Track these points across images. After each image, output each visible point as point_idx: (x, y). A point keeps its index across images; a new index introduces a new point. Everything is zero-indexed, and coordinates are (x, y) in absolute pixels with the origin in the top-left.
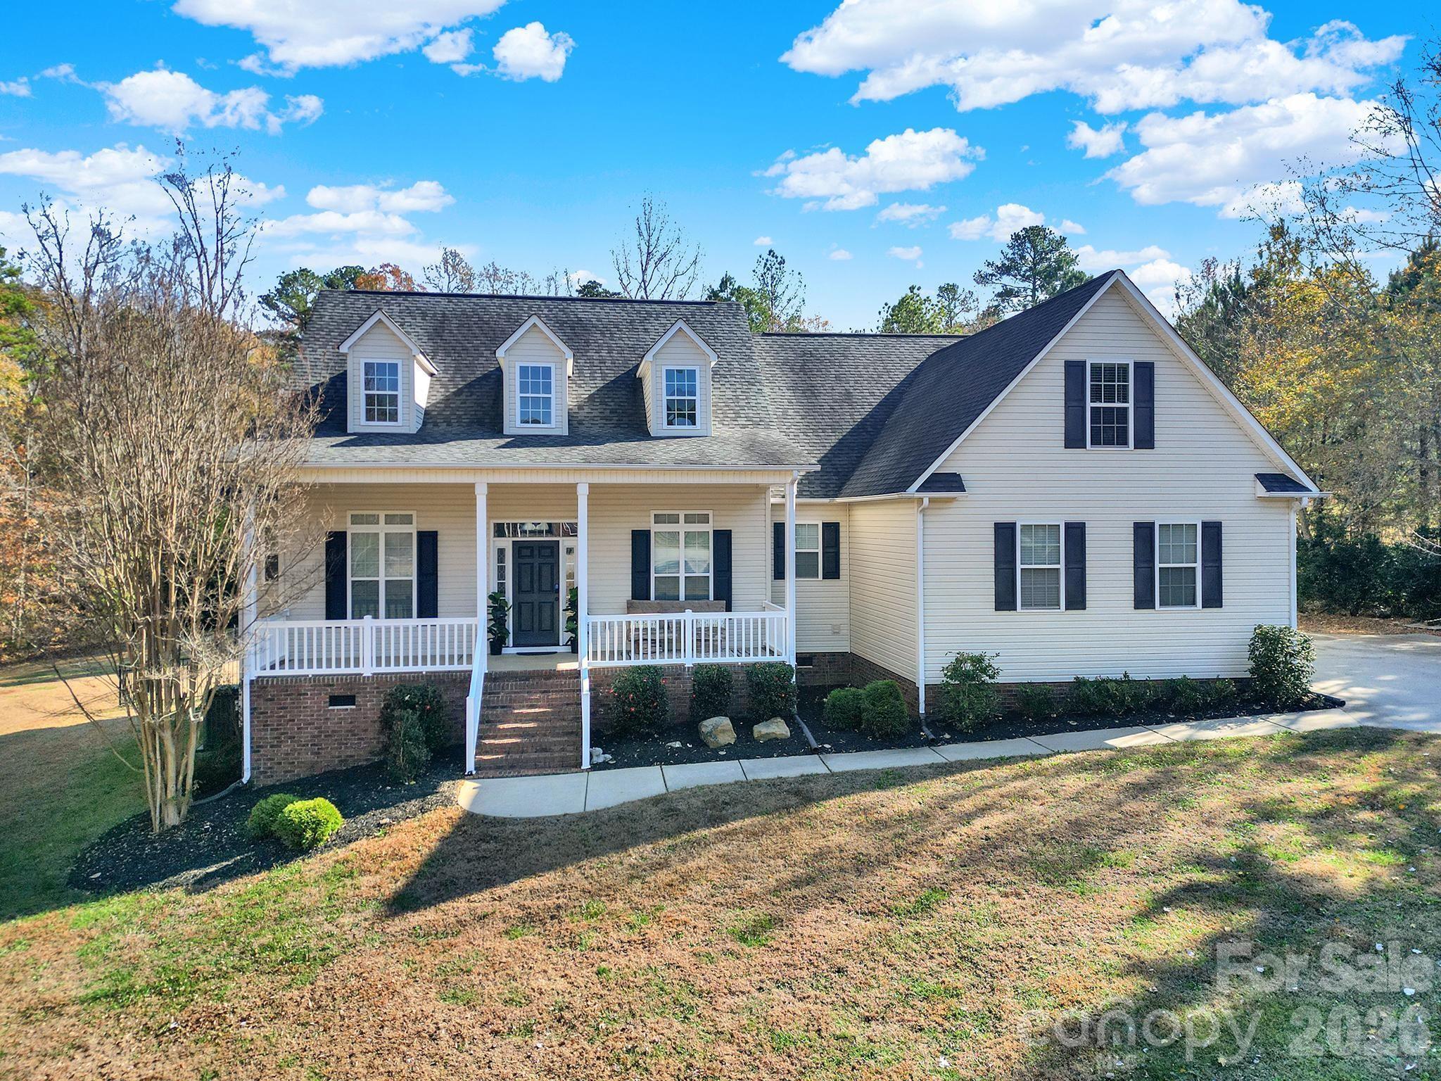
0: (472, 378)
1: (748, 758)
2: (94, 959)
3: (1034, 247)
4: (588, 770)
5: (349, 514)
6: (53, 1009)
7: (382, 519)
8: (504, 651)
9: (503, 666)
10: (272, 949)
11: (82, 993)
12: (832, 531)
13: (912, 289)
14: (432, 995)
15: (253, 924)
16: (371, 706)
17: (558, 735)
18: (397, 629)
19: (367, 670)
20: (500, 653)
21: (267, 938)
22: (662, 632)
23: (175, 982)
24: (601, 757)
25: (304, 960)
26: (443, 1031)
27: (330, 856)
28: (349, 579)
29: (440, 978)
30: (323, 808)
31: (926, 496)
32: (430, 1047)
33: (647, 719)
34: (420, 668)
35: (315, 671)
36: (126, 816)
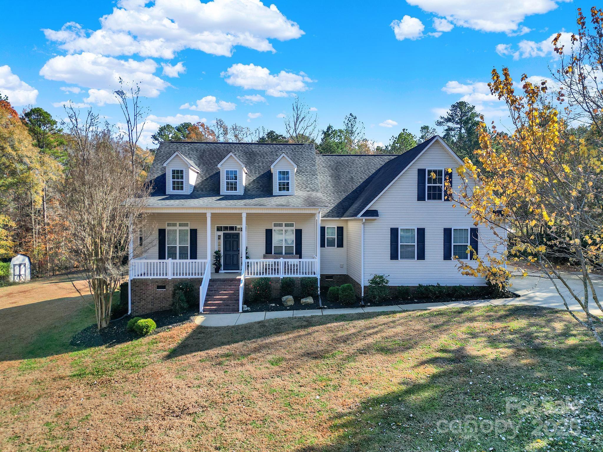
0: (212, 174)
1: (297, 310)
2: (75, 365)
3: (461, 110)
4: (241, 313)
5: (167, 222)
6: (62, 378)
7: (178, 225)
8: (220, 271)
9: (217, 276)
10: (128, 363)
11: (71, 374)
12: (340, 230)
13: (404, 130)
14: (173, 377)
15: (124, 356)
16: (170, 289)
17: (232, 300)
18: (183, 263)
19: (170, 277)
20: (218, 272)
21: (128, 360)
22: (275, 266)
23: (98, 372)
24: (246, 308)
25: (137, 366)
26: (174, 386)
27: (151, 337)
28: (167, 246)
29: (176, 372)
30: (150, 322)
31: (364, 218)
32: (169, 390)
33: (264, 296)
34: (188, 277)
35: (152, 277)
36: (90, 325)
